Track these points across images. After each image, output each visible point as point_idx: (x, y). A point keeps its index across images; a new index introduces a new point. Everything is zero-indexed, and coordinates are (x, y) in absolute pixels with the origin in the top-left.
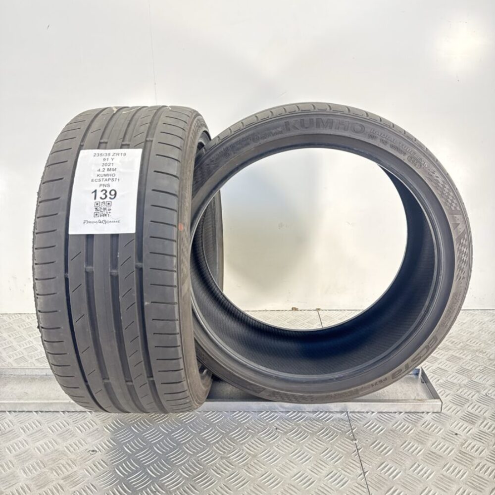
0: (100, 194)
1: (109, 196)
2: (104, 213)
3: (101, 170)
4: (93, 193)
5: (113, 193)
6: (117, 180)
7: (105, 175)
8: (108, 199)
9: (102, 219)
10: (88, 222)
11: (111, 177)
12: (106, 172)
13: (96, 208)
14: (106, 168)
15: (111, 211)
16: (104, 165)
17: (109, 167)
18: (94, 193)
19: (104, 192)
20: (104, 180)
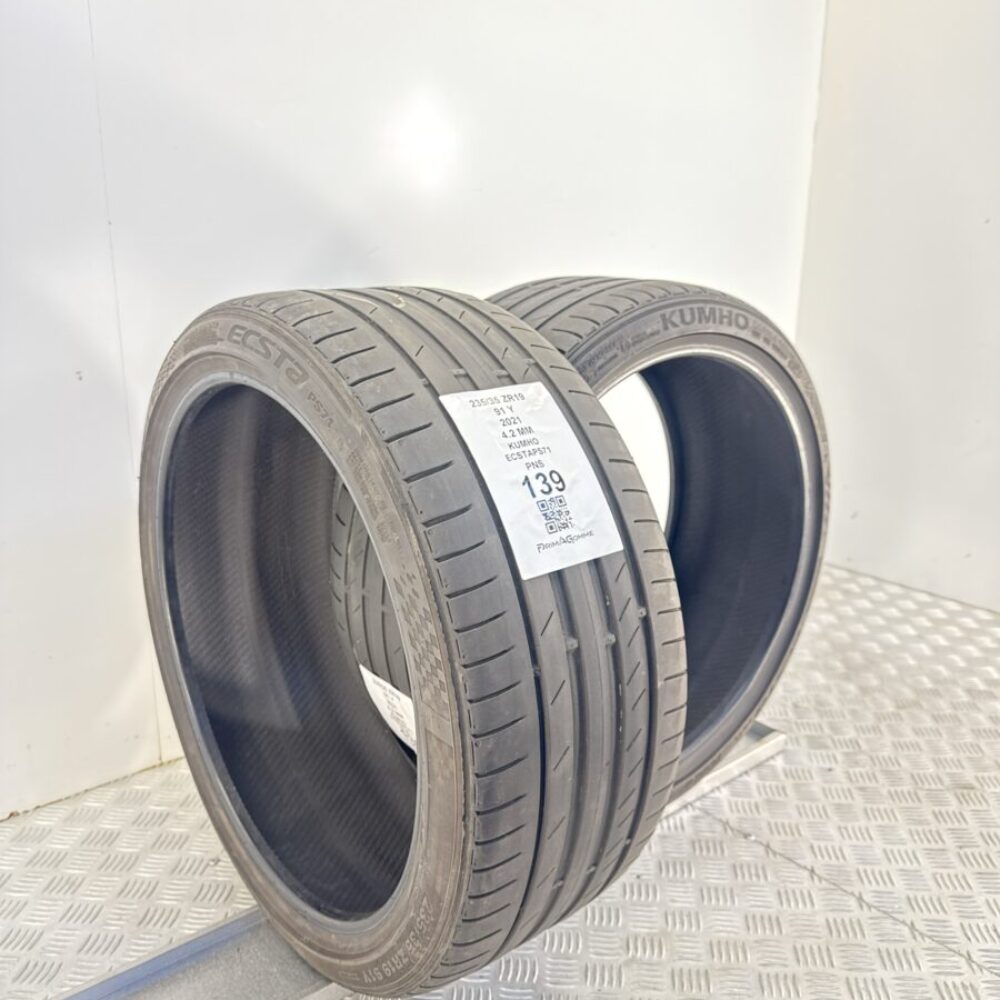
0: (538, 485)
1: (553, 486)
2: (562, 521)
3: (509, 434)
4: (524, 484)
5: (556, 479)
6: (547, 451)
7: (524, 443)
8: (555, 493)
9: (564, 533)
10: (546, 546)
11: (536, 447)
12: (519, 438)
13: (545, 515)
14: (514, 427)
15: (570, 515)
16: (505, 422)
17: (519, 426)
18: (526, 485)
19: (541, 478)
20: (527, 453)
